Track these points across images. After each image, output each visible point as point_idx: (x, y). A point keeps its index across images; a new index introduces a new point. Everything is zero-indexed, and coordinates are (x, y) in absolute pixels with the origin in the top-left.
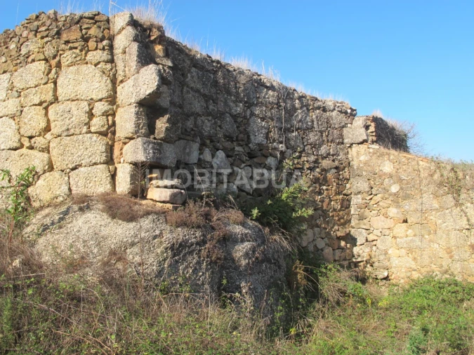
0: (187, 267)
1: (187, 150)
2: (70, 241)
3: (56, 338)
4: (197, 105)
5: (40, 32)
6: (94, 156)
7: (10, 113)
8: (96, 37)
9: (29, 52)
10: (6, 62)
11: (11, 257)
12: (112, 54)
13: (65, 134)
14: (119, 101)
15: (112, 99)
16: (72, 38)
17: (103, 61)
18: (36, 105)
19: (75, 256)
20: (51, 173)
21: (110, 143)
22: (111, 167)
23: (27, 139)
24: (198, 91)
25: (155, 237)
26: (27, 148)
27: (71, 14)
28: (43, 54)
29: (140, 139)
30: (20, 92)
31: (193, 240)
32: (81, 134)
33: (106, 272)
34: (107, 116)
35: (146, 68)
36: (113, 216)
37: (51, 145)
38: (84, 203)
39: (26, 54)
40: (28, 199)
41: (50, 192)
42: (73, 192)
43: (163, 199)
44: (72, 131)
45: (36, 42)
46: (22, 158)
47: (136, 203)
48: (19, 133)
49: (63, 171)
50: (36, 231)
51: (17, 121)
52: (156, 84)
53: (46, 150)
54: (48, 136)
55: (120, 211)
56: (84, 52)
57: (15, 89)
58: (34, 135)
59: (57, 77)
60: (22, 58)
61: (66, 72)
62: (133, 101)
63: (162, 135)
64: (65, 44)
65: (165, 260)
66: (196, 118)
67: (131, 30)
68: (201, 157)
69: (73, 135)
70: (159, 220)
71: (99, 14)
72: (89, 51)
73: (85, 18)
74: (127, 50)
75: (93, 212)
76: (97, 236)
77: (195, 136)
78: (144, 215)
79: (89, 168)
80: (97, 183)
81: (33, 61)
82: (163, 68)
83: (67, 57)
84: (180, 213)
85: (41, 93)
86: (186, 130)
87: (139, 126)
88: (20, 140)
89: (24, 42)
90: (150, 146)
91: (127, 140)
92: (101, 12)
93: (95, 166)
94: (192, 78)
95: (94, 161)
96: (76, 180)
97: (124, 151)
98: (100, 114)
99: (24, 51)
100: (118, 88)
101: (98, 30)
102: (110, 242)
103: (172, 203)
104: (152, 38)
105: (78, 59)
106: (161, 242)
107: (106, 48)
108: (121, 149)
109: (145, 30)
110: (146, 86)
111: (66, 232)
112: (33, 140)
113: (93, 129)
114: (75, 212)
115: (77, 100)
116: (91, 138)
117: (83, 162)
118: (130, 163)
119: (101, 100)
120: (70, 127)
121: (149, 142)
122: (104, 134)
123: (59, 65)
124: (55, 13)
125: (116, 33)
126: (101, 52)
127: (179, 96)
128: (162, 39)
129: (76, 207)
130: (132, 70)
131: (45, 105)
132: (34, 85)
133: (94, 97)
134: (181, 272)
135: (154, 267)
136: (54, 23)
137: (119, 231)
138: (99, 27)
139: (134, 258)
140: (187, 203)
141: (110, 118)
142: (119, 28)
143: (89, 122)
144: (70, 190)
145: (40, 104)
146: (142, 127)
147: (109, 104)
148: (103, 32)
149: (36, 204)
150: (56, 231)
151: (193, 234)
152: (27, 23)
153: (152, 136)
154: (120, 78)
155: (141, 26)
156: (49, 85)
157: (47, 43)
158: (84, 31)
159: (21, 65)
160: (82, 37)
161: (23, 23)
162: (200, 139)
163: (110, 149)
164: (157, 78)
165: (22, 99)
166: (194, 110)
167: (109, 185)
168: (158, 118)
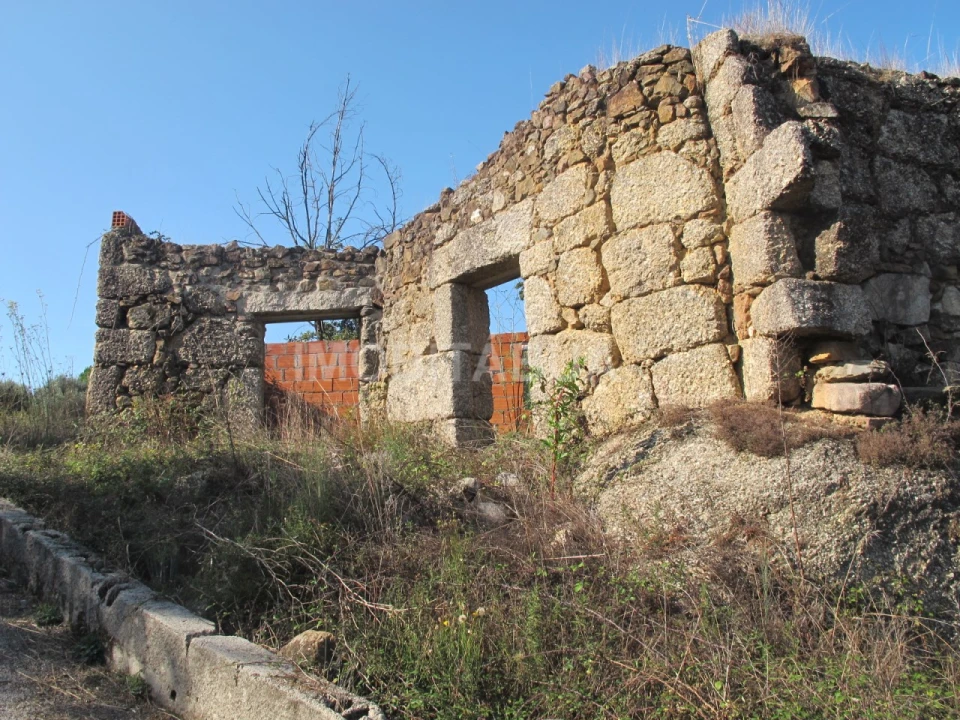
0: (912, 558)
1: (901, 296)
2: (657, 498)
3: (613, 675)
4: (914, 192)
5: (570, 112)
6: (694, 329)
7: (539, 267)
8: (670, 95)
9: (557, 152)
10: (524, 178)
11: (551, 525)
12: (706, 121)
13: (636, 292)
14: (731, 212)
15: (717, 210)
16: (627, 108)
17: (691, 139)
18: (579, 246)
19: (666, 526)
20: (618, 370)
21: (724, 299)
22: (729, 347)
23: (572, 311)
24: (911, 160)
25: (830, 489)
26: (574, 327)
27: (619, 64)
28: (581, 149)
29: (781, 282)
30: (551, 228)
31: (923, 496)
32: (664, 289)
33: (725, 559)
34: (712, 246)
35: (774, 132)
36: (740, 448)
37: (614, 316)
38: (682, 424)
39: (553, 157)
40: (582, 421)
41: (620, 406)
42: (661, 404)
43: (847, 407)
44: (648, 286)
45: (567, 132)
46: (566, 346)
47: (786, 419)
48: (558, 302)
49: (639, 364)
50: (596, 479)
51: (551, 281)
52: (800, 160)
53: (606, 327)
54: (607, 300)
55: (753, 435)
56: (651, 130)
57: (542, 224)
58: (581, 301)
59: (610, 187)
60: (547, 167)
61: (624, 175)
62: (759, 206)
63: (831, 269)
64: (616, 122)
65: (854, 539)
66: (913, 222)
67: (736, 64)
68: (938, 306)
69: (650, 292)
70: (838, 452)
71: (669, 49)
72: (660, 124)
73: (644, 64)
74: (733, 105)
75: (698, 440)
76: (707, 486)
77: (916, 261)
78: (805, 442)
79: (688, 355)
80: (706, 383)
81: (566, 166)
82: (816, 125)
83: (623, 146)
84: (888, 436)
85: (586, 222)
86: (891, 251)
87: (777, 256)
88: (559, 315)
89: (547, 137)
90: (806, 295)
91: (756, 289)
92: (673, 44)
93: (698, 349)
94: (894, 131)
95: (695, 339)
96: (665, 378)
97: (752, 312)
98: (697, 243)
99: (549, 154)
100: (727, 185)
101: (671, 81)
102: (733, 499)
103: (868, 415)
104: (784, 68)
105: (642, 145)
106: (845, 499)
107: (692, 111)
108: (748, 309)
109: (766, 55)
110: (779, 171)
111: (648, 480)
112: (581, 312)
113: (686, 276)
114: (665, 441)
115: (651, 223)
116: (685, 294)
117: (674, 342)
118: (768, 336)
119: (695, 216)
120: (643, 278)
121: (804, 287)
122: (709, 283)
123: (610, 165)
124: (592, 71)
125: (707, 77)
126: (683, 122)
127: (865, 179)
128: (806, 64)
129: (666, 433)
130: (748, 143)
131: (594, 243)
132: (572, 211)
133: (682, 212)
134: (898, 568)
135: (833, 554)
136: (592, 90)
137: (752, 476)
138: (674, 74)
139: (784, 533)
140: (905, 412)
141: (718, 249)
142: (712, 65)
143: (677, 264)
144: (655, 399)
145: (586, 244)
146: (785, 257)
147: (713, 222)
148: (682, 82)
149: (597, 431)
150: (632, 479)
151: (925, 483)
152: (549, 103)
153: (809, 274)
154: (727, 166)
155: (756, 48)
156: (597, 205)
157: (583, 129)
158: (646, 90)
159: (547, 179)
160: (645, 102)
161: (542, 103)
162: (931, 267)
163: (725, 311)
164: (801, 148)
165: (556, 239)
166: (906, 203)
167: (729, 385)
168: (818, 234)
